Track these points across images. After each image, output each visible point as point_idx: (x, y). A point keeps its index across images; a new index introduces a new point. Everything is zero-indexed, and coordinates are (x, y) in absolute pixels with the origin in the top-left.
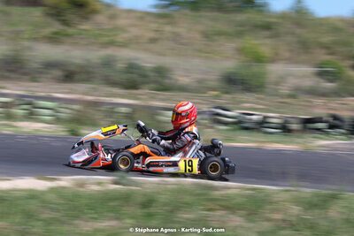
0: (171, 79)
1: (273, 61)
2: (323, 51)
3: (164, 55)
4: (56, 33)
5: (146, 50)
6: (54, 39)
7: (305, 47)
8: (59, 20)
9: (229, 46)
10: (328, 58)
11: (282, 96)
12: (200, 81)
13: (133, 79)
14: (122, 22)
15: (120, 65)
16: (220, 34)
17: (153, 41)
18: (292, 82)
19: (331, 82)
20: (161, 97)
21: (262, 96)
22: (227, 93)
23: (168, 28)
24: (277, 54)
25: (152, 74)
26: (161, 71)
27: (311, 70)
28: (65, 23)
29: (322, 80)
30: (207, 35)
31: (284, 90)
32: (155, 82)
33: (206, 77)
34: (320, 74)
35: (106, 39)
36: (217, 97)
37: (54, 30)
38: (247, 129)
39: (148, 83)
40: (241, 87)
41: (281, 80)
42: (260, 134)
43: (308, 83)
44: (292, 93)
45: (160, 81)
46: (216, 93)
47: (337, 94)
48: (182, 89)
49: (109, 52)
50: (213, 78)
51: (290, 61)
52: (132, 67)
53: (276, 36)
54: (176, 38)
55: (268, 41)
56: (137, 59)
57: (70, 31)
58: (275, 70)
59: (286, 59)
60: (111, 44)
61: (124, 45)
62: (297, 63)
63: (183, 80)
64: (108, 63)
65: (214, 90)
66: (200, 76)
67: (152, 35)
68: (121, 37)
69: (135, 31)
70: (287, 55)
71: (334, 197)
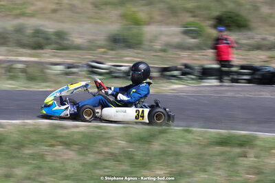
0: (67, 40)
1: (148, 23)
2: (188, 15)
3: (62, 22)
5: (49, 19)
7: (173, 11)
9: (114, 13)
10: (192, 20)
11: (156, 51)
12: (90, 41)
13: (39, 42)
15: (29, 31)
16: (106, 4)
17: (54, 11)
18: (164, 39)
19: (194, 38)
20: (60, 54)
21: (140, 51)
22: (112, 50)
24: (151, 18)
25: (53, 37)
26: (60, 35)
27: (178, 29)
29: (187, 37)
30: (96, 6)
31: (158, 46)
32: (57, 43)
33: (94, 38)
35: (18, 11)
36: (104, 53)
39: (50, 44)
40: (122, 45)
41: (155, 38)
43: (177, 40)
44: (164, 48)
45: (60, 42)
46: (103, 50)
47: (199, 48)
48: (78, 48)
49: (21, 21)
50: (101, 39)
51: (161, 23)
52: (37, 32)
53: (150, 4)
54: (72, 8)
55: (145, 8)
56: (41, 26)
58: (149, 31)
60: (23, 15)
61: (32, 15)
62: (167, 24)
63: (78, 41)
64: (19, 30)
66: (91, 37)
67: (54, 7)
68: (30, 9)
69: (40, 5)
70: (159, 18)
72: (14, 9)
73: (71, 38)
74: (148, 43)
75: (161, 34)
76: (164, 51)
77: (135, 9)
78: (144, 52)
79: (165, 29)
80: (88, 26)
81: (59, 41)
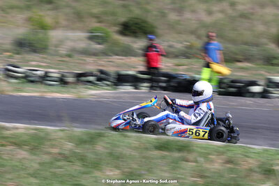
1: (54, 28)
2: (94, 20)
7: (79, 16)
9: (20, 17)
10: (98, 25)
11: (61, 56)
16: (12, 7)
18: (70, 44)
19: (99, 44)
21: (45, 56)
22: (18, 54)
27: (84, 35)
29: (92, 43)
30: (2, 9)
31: (63, 51)
34: (91, 38)
36: (10, 57)
38: (32, 82)
40: (28, 49)
41: (61, 42)
42: (43, 86)
43: (82, 45)
44: (69, 53)
46: (9, 54)
47: (104, 53)
50: (7, 42)
51: (67, 28)
53: (56, 8)
55: (50, 13)
58: (55, 35)
59: (63, 27)
62: (73, 29)
65: (8, 51)
70: (64, 23)
71: (100, 135)
74: (54, 48)
75: (67, 39)
76: (69, 56)
77: (41, 14)
78: (49, 57)
79: (70, 34)
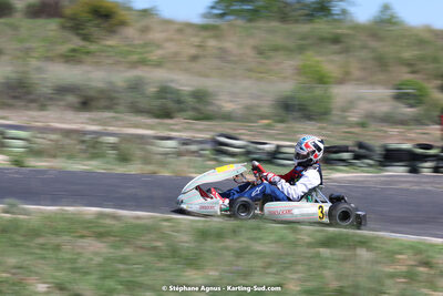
0: (212, 104)
3: (206, 76)
4: (74, 50)
5: (187, 70)
6: (71, 58)
8: (78, 34)
12: (248, 108)
13: (166, 106)
14: (156, 36)
15: (152, 90)
17: (194, 58)
21: (325, 125)
23: (212, 43)
24: (346, 73)
25: (191, 100)
26: (200, 96)
27: (387, 92)
28: (86, 38)
32: (194, 109)
33: (255, 102)
35: (135, 57)
37: (72, 46)
39: (182, 110)
40: (298, 114)
45: (199, 107)
46: (267, 121)
48: (228, 117)
52: (164, 91)
54: (223, 55)
56: (172, 81)
57: (93, 47)
60: (143, 62)
61: (159, 65)
63: (229, 107)
64: (136, 86)
66: (249, 102)
67: (193, 51)
68: (156, 55)
69: (171, 48)
72: (130, 53)
73: (217, 102)
80: (246, 83)
81: (197, 105)
